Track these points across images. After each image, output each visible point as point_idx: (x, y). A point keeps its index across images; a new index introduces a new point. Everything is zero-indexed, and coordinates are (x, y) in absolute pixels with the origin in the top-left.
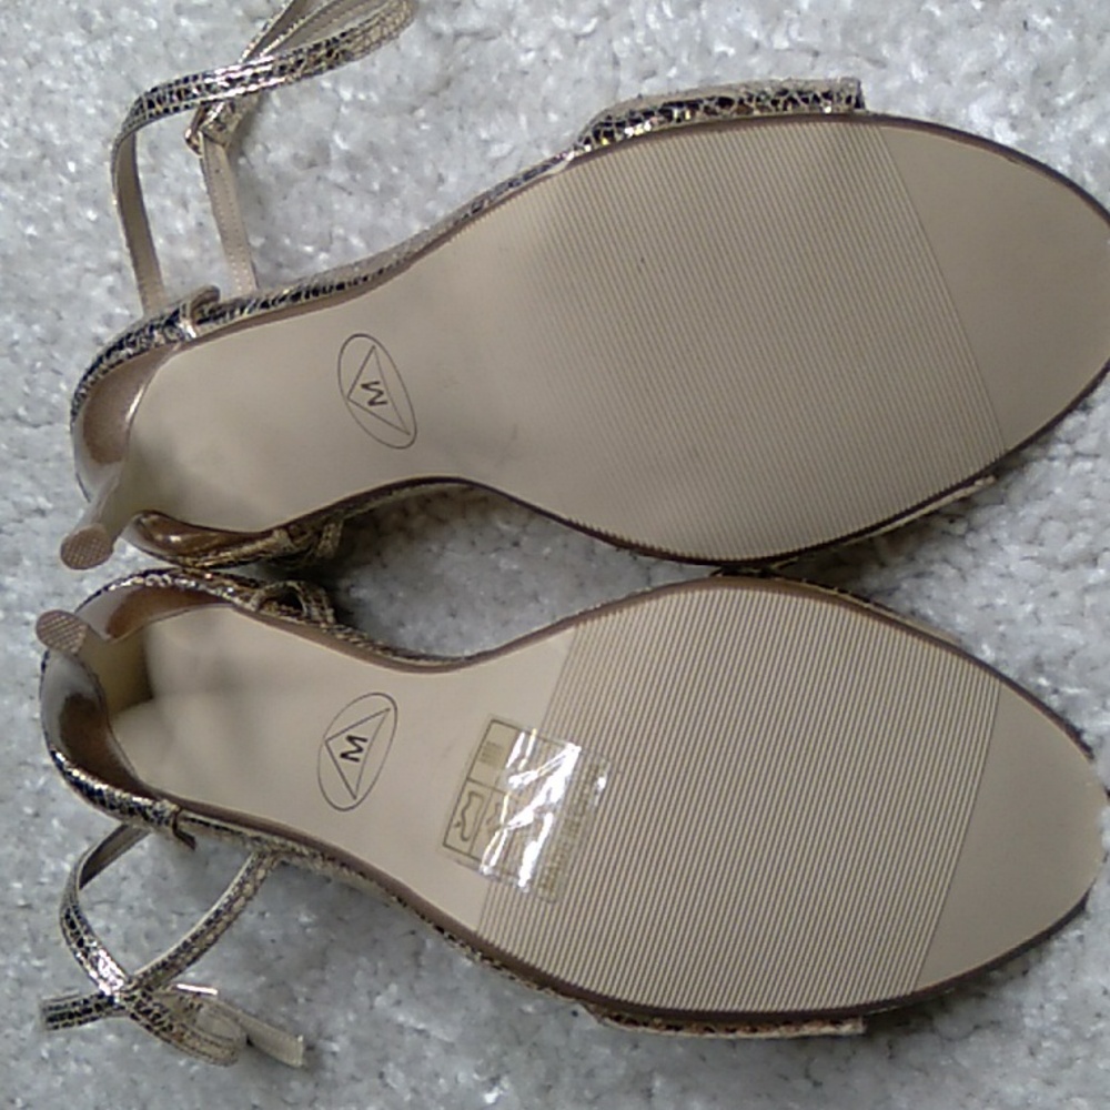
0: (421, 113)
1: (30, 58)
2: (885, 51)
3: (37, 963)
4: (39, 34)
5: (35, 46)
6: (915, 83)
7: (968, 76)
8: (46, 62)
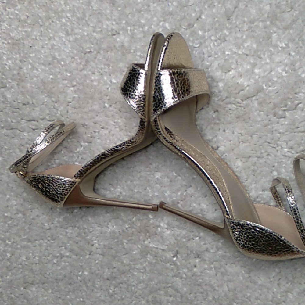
1: (49, 38)
2: (262, 56)
3: (52, 241)
4: (53, 32)
5: (51, 35)
6: (267, 63)
7: (277, 62)
8: (54, 39)
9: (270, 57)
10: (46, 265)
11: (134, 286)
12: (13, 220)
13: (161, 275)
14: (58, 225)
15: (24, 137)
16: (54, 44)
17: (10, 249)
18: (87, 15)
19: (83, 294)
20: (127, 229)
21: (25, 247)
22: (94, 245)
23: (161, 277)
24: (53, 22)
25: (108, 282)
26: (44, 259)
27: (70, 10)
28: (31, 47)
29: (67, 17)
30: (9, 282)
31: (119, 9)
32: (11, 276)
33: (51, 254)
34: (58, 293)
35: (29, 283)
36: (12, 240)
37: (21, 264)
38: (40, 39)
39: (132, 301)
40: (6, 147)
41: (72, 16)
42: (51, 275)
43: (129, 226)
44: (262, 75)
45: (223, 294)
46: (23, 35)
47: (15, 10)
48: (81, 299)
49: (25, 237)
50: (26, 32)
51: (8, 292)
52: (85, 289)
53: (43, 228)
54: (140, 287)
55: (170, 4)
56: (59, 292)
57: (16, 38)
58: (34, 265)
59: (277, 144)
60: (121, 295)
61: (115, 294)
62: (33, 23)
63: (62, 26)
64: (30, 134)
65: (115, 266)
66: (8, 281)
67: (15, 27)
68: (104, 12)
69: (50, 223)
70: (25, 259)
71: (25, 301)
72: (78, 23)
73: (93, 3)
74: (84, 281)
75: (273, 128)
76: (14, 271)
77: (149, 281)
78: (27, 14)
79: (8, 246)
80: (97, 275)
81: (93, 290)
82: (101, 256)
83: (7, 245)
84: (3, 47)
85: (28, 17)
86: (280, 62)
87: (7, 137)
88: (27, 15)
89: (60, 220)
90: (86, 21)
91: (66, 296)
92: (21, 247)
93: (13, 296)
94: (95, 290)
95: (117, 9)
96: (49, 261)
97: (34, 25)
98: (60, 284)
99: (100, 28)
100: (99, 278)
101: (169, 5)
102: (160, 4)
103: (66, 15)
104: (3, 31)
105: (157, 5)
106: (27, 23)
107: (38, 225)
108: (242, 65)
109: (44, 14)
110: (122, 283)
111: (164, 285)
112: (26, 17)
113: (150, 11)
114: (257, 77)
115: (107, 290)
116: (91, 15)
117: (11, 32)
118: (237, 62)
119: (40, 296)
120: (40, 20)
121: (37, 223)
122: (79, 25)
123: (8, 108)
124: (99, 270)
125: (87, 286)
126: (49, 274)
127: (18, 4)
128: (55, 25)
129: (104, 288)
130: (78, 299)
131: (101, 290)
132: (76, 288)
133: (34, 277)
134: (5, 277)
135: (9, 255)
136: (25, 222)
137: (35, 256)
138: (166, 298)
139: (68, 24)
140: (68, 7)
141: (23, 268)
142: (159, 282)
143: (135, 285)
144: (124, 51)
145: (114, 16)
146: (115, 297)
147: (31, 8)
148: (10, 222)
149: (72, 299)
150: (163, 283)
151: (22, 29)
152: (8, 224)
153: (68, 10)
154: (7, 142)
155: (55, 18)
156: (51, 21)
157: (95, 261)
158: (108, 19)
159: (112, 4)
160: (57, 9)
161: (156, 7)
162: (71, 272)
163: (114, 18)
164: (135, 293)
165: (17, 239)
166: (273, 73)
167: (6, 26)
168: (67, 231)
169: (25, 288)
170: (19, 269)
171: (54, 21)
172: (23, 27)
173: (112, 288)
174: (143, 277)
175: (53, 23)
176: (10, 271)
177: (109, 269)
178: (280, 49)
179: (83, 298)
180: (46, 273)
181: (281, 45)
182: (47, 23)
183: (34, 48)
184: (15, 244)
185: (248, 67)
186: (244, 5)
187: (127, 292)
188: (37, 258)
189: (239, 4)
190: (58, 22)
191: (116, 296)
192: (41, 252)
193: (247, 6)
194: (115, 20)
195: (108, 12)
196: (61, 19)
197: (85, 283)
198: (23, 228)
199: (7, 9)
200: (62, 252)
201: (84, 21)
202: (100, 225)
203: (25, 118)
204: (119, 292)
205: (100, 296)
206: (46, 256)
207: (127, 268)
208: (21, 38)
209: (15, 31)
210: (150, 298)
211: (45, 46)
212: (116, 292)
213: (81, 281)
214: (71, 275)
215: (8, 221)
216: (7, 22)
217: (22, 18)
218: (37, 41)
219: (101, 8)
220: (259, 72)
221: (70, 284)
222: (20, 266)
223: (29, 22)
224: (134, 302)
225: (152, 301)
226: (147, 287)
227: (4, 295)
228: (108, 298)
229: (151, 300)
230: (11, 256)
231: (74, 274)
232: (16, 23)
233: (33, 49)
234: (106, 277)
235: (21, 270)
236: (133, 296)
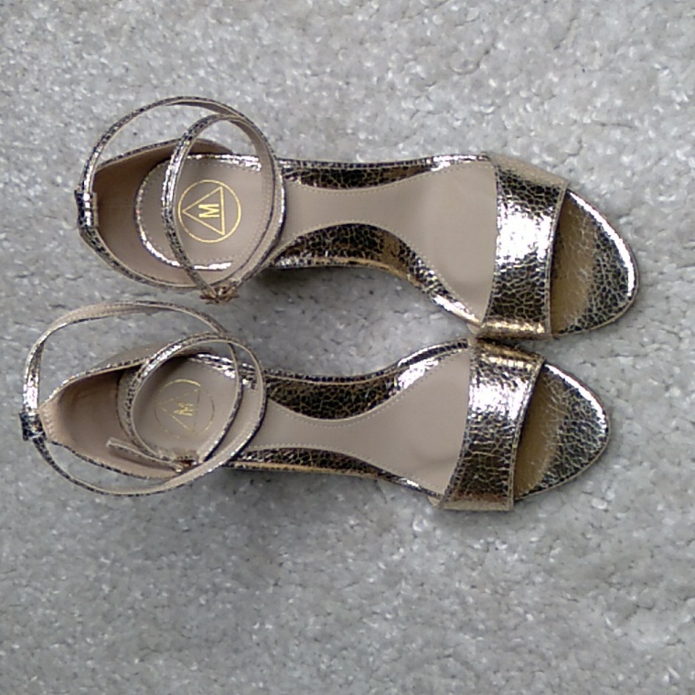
0: (401, 146)
1: (174, 113)
2: (637, 123)
3: (194, 557)
6: (651, 139)
7: (674, 138)
8: (183, 114)
9: (656, 127)
10: (184, 608)
11: (372, 654)
12: (111, 511)
13: (431, 626)
14: (206, 521)
15: (129, 331)
16: (183, 125)
17: (109, 575)
18: (250, 57)
19: (265, 672)
20: (352, 527)
21: (139, 570)
22: (284, 565)
23: (429, 632)
24: (179, 77)
25: (317, 646)
26: (180, 595)
27: (214, 50)
28: (135, 134)
29: (209, 65)
30: (108, 646)
31: (318, 40)
32: (113, 634)
33: (193, 584)
34: (212, 671)
35: (148, 648)
36: (112, 555)
37: (132, 608)
38: (155, 117)
39: (371, 688)
40: (92, 354)
41: (219, 62)
42: (195, 631)
43: (358, 521)
44: (640, 167)
45: (568, 676)
46: (118, 109)
47: (100, 57)
48: (261, 685)
49: (139, 549)
50: (124, 102)
51: (107, 669)
52: (269, 661)
53: (173, 528)
54: (385, 658)
55: (426, 21)
56: (214, 669)
57: (105, 118)
58: (159, 609)
59: (680, 325)
60: (344, 676)
61: (332, 672)
62: (138, 83)
63: (198, 85)
64: (142, 323)
65: (329, 611)
66: (105, 644)
67: (102, 93)
68: (285, 48)
69: (189, 517)
70: (141, 598)
71: (144, 688)
72: (231, 76)
73: (261, 31)
74: (266, 643)
75: (668, 290)
76: (118, 623)
77: (404, 643)
78: (126, 64)
79: (104, 569)
80: (292, 630)
81: (285, 665)
82: (300, 589)
83: (101, 566)
84: (79, 138)
85: (127, 70)
86: (680, 137)
87: (92, 333)
88: (124, 66)
89: (211, 509)
90: (248, 71)
91: (228, 676)
92: (132, 570)
93: (117, 677)
94: (290, 664)
95: (313, 42)
96: (191, 601)
97: (140, 86)
98: (214, 651)
99: (279, 85)
100: (296, 638)
101: (423, 23)
102: (406, 23)
103: (206, 60)
104: (77, 103)
105: (399, 25)
106: (124, 82)
107: (165, 521)
108: (592, 148)
109: (161, 62)
110: (345, 649)
111: (437, 651)
112: (123, 71)
113: (385, 40)
114: (629, 174)
115: (316, 664)
116: (258, 58)
117: (95, 105)
118: (580, 142)
119: (174, 677)
120: (152, 76)
121: (163, 518)
122: (235, 80)
123: (93, 269)
124: (296, 620)
125: (272, 656)
126: (191, 630)
127: (106, 43)
128: (183, 83)
129: (309, 659)
130: (254, 685)
131: (303, 663)
132: (248, 660)
133: (160, 636)
134: (100, 636)
135: (106, 588)
136: (137, 516)
137: (161, 590)
138: (443, 681)
139: (211, 79)
140: (210, 42)
141: (136, 615)
142: (427, 644)
143: (374, 651)
144: (333, 132)
145: (308, 56)
146: (332, 680)
147: (133, 49)
148: (105, 517)
149: (241, 683)
150: (435, 647)
151: (117, 97)
152: (102, 521)
153: (210, 49)
154: (95, 343)
155: (184, 68)
156: (175, 77)
157: (288, 599)
158: (295, 65)
159: (301, 31)
160: (188, 49)
161: (396, 30)
162: (237, 625)
163: (307, 61)
164: (376, 670)
165: (123, 553)
166: (664, 163)
167: (84, 92)
168: (226, 533)
169: (142, 660)
170: (129, 618)
171: (182, 74)
172: (119, 91)
173: (325, 660)
174: (391, 634)
175: (180, 80)
176: (110, 622)
177: (317, 616)
178: (678, 108)
179: (265, 682)
180: (184, 628)
181: (678, 99)
182: (168, 81)
183: (142, 136)
184: (118, 564)
185: (609, 152)
186: (593, 11)
187: (358, 669)
188: (165, 594)
189: (579, 10)
190: (190, 77)
191: (333, 676)
192: (173, 581)
193: (598, 14)
194: (309, 67)
195: (295, 48)
196: (196, 71)
197: (268, 649)
198: (134, 529)
199: (85, 55)
200: (217, 580)
201: (244, 72)
202: (295, 518)
203: (130, 289)
204: (341, 668)
205: (300, 678)
206: (183, 590)
207: (356, 613)
208: (115, 116)
209: (102, 103)
210: (409, 682)
211: (165, 132)
212: (333, 669)
213: (258, 644)
214: (237, 630)
215: (102, 515)
216: (83, 84)
217: (116, 73)
218: (147, 120)
219: (279, 40)
220: (631, 162)
221: (236, 651)
222: (130, 612)
223: (129, 80)
224: (373, 691)
225: (414, 687)
226: (400, 657)
227: (100, 676)
228: (318, 681)
229: (411, 686)
230: (110, 591)
231: (243, 630)
232: (104, 84)
233: (140, 138)
234: (310, 634)
235: (133, 621)
236: (371, 677)
